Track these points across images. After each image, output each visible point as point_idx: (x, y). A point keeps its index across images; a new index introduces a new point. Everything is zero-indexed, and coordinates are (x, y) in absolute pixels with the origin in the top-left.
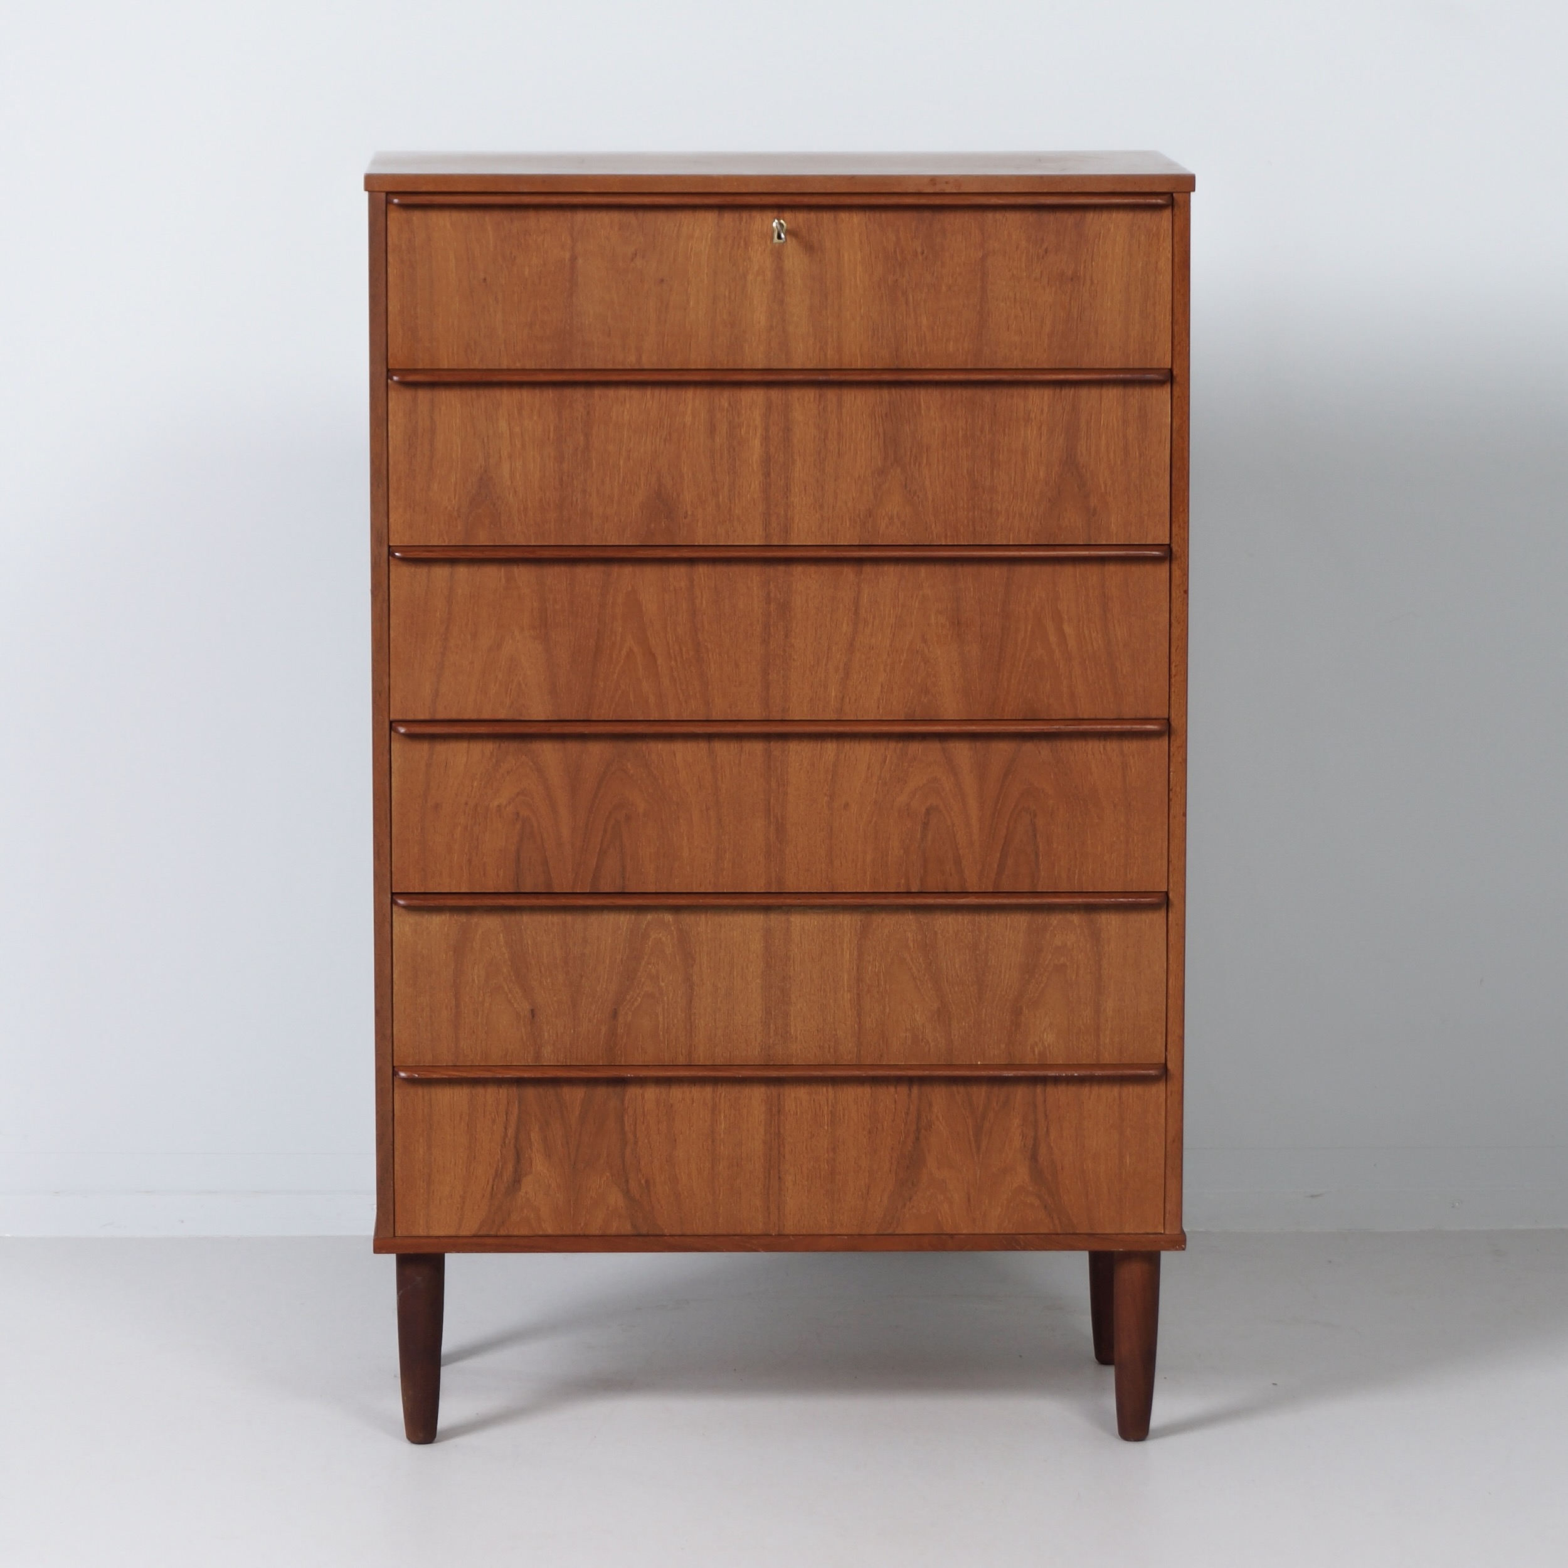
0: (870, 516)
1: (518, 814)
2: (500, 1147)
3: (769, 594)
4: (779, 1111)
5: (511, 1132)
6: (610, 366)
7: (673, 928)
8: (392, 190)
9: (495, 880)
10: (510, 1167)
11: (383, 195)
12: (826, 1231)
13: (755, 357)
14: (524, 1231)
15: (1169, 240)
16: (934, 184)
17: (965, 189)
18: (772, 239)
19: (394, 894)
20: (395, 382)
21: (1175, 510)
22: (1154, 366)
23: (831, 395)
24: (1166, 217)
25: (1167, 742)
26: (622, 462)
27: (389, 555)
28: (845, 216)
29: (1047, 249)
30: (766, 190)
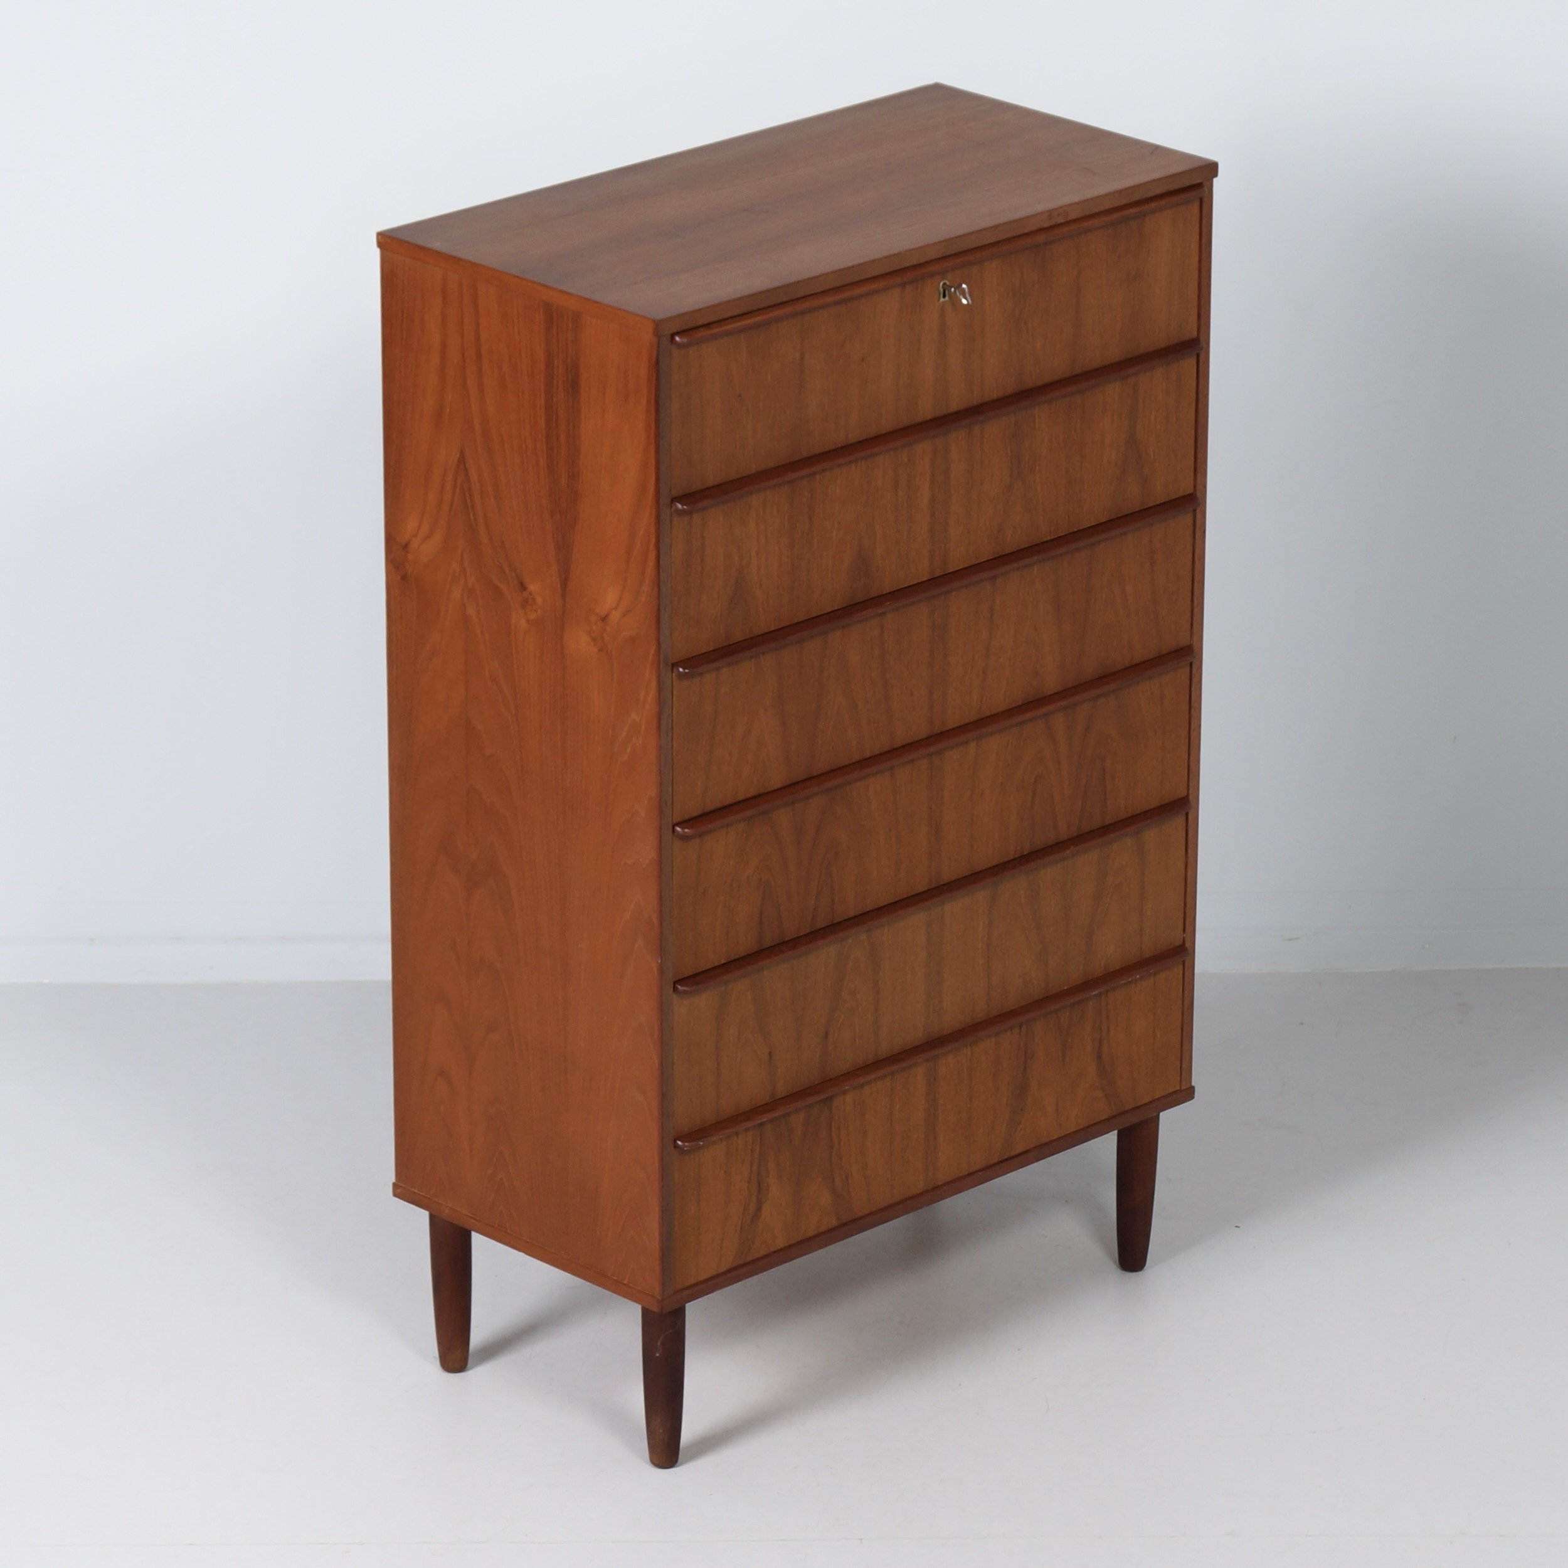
0: (1001, 531)
1: (761, 879)
2: (747, 1184)
3: (933, 622)
4: (935, 1079)
5: (755, 1167)
6: (827, 449)
7: (866, 944)
8: (675, 330)
9: (745, 943)
10: (754, 1201)
11: (669, 335)
12: (966, 1173)
13: (926, 409)
14: (763, 1252)
15: (1198, 223)
16: (1050, 219)
17: (1070, 218)
18: (939, 299)
19: (675, 983)
20: (677, 510)
21: (1198, 461)
22: (1187, 339)
23: (976, 429)
24: (1197, 205)
25: (1188, 668)
26: (834, 534)
27: (672, 672)
28: (987, 264)
29: (1119, 254)
30: (938, 256)
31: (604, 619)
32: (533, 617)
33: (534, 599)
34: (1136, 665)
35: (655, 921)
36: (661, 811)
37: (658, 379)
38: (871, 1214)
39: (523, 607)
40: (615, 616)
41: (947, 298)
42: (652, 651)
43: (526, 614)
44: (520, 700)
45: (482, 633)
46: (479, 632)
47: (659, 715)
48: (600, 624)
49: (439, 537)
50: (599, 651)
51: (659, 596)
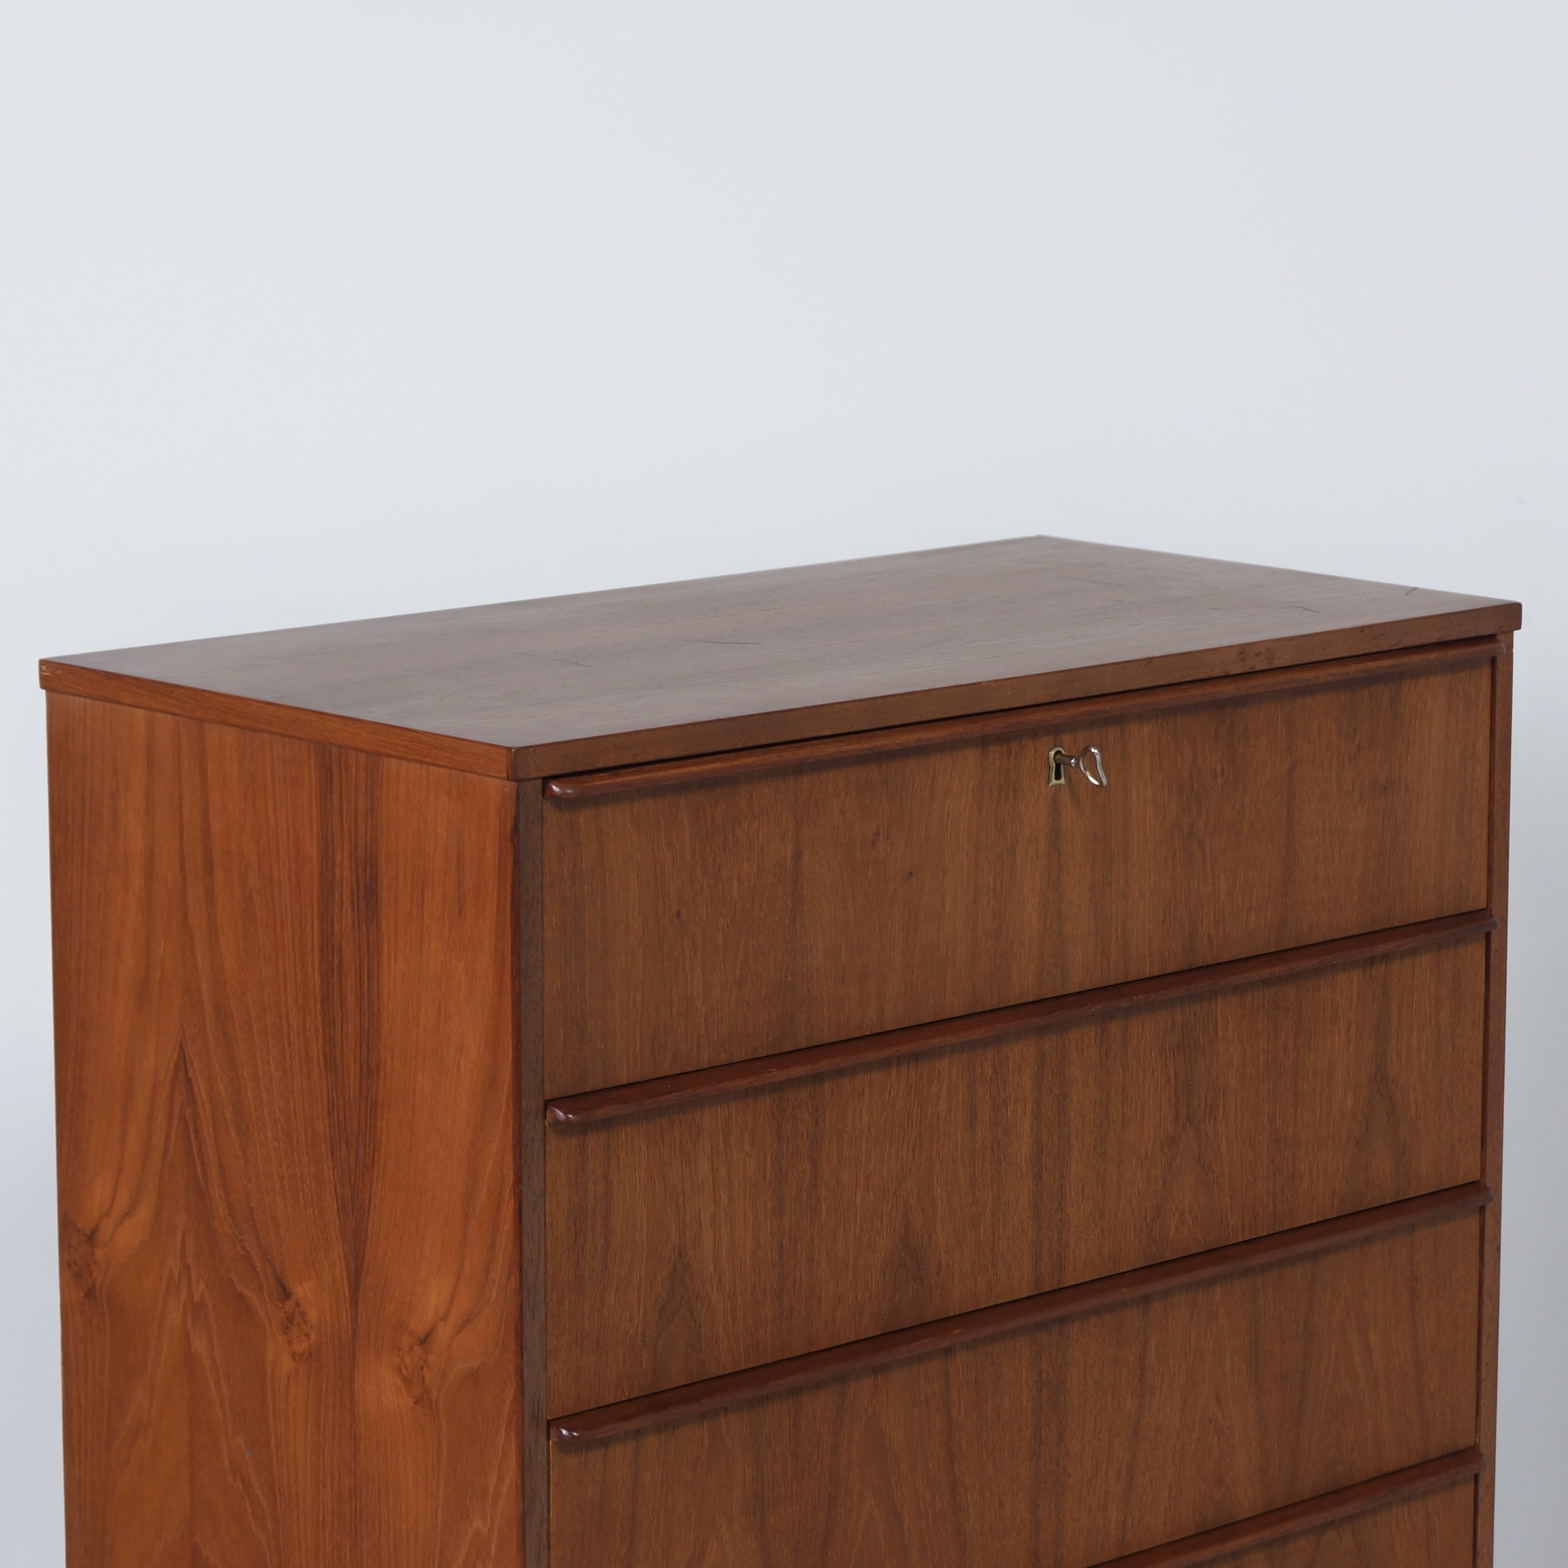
0: (1158, 1218)
3: (1040, 1375)
6: (844, 1036)
8: (550, 773)
11: (539, 782)
13: (1023, 984)
15: (1488, 707)
16: (1243, 660)
17: (1278, 663)
18: (1049, 781)
20: (556, 1121)
21: (1489, 1126)
22: (1470, 909)
23: (1115, 1028)
24: (1486, 672)
25: (1472, 1484)
26: (859, 1198)
27: (548, 1438)
28: (1133, 727)
29: (1359, 744)
30: (1047, 700)
31: (425, 1341)
32: (301, 1347)
33: (303, 1314)
34: (1388, 1475)
37: (516, 863)
39: (286, 1330)
40: (444, 1332)
41: (1062, 781)
42: (509, 1396)
43: (290, 1342)
44: (281, 1506)
45: (218, 1384)
46: (212, 1384)
47: (523, 1519)
48: (418, 1350)
49: (144, 1213)
50: (416, 1403)
51: (521, 1287)
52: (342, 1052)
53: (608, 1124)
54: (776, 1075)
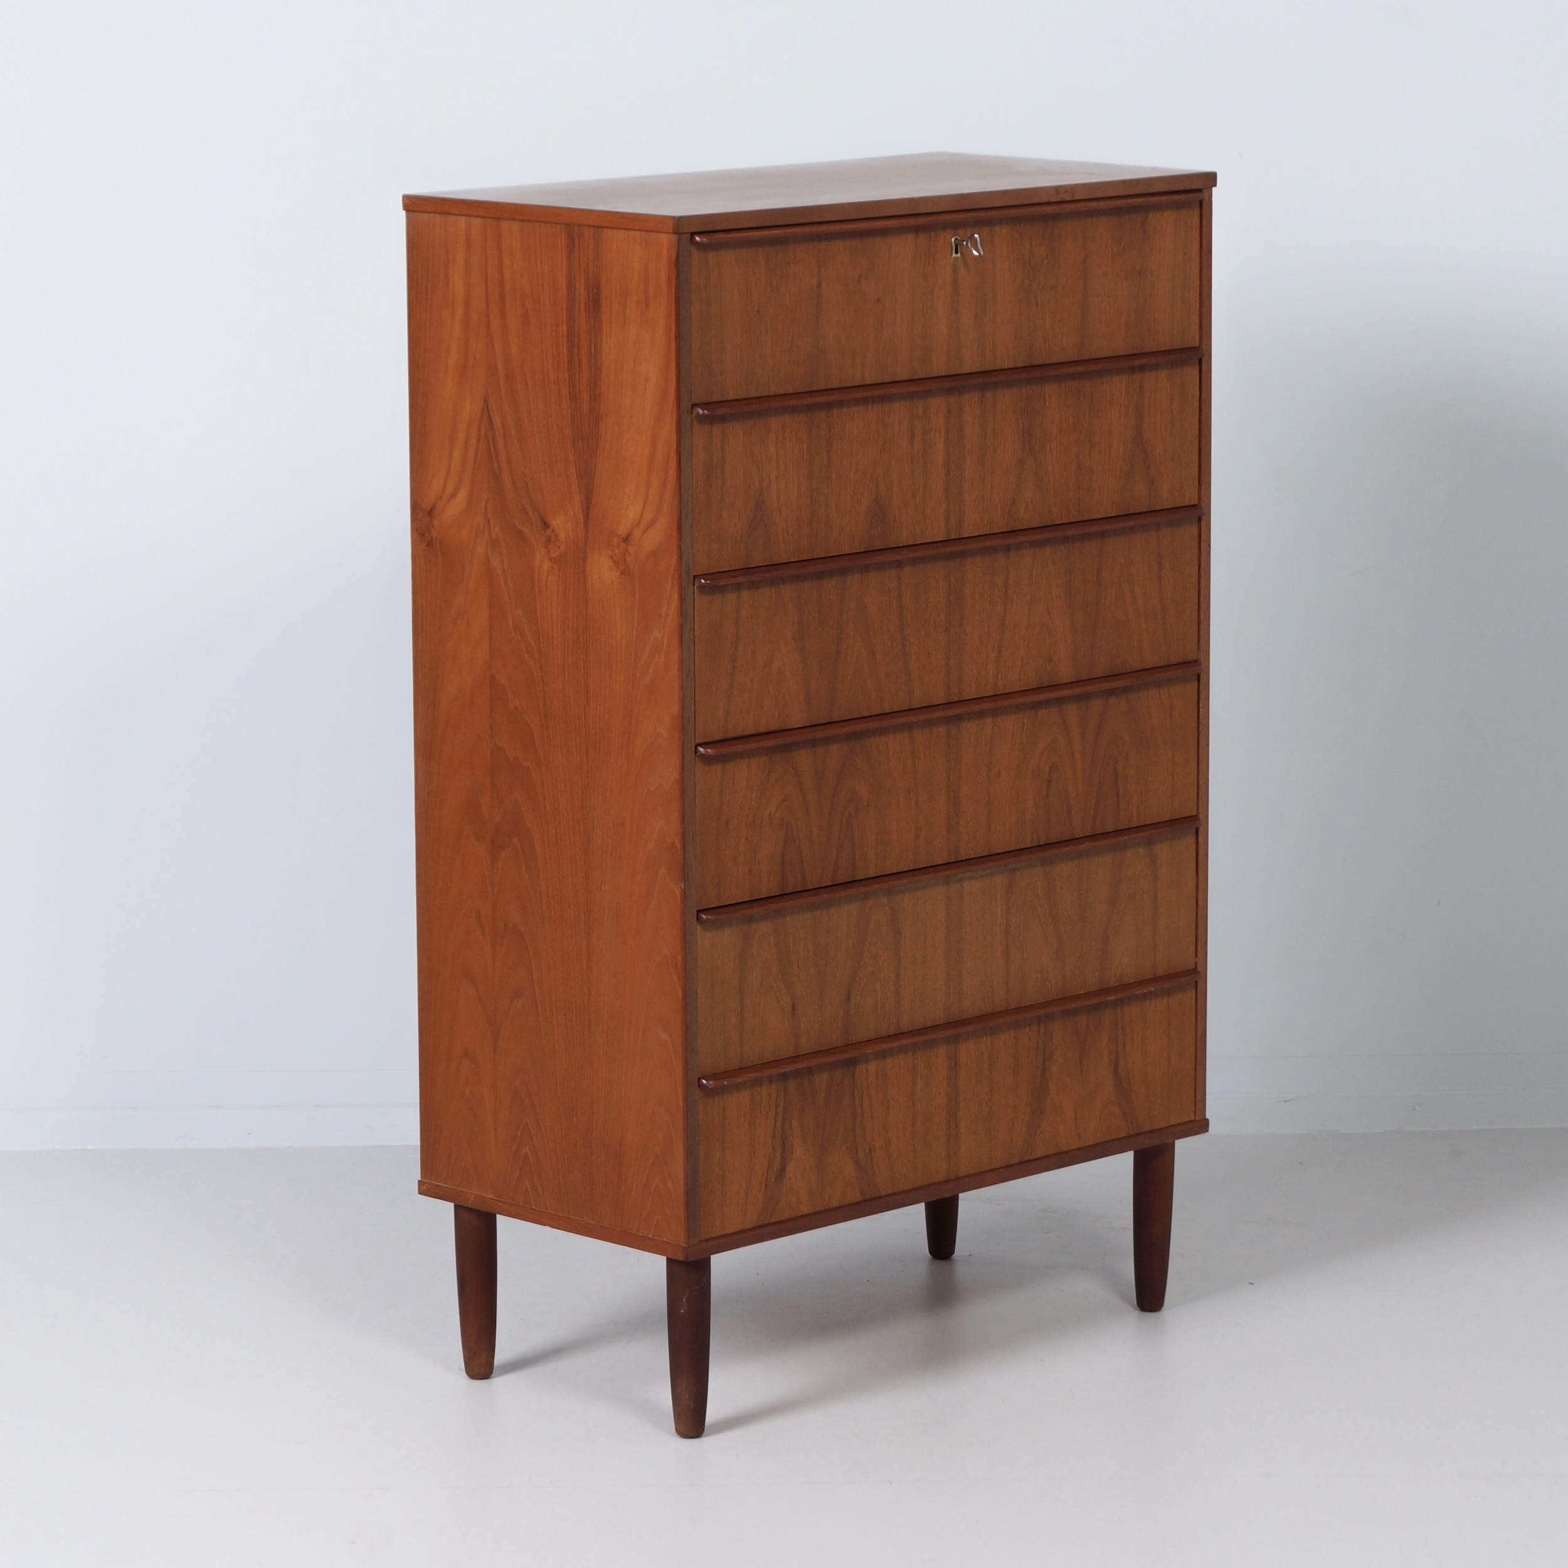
0: (1014, 505)
1: (783, 819)
2: (771, 1140)
3: (950, 585)
4: (956, 1063)
5: (779, 1123)
6: (843, 385)
7: (887, 908)
8: (694, 230)
9: (767, 884)
10: (778, 1158)
11: (689, 235)
12: (987, 1168)
13: (940, 366)
14: (787, 1216)
15: (1198, 230)
16: (1058, 194)
18: (951, 254)
19: (699, 912)
20: (698, 415)
21: (1202, 473)
22: (1189, 346)
23: (989, 395)
24: (1197, 211)
25: (1196, 682)
26: (852, 474)
27: (694, 585)
28: (997, 229)
29: (1124, 247)
30: (950, 209)
31: (626, 539)
32: (555, 555)
33: (556, 536)
34: (1148, 669)
35: (678, 846)
36: (683, 729)
37: (678, 279)
38: (895, 1194)
39: (546, 546)
40: (637, 533)
41: (959, 255)
42: (674, 561)
43: (548, 553)
44: (543, 643)
45: (506, 582)
46: (502, 582)
47: (681, 627)
48: (622, 545)
49: (463, 493)
50: (621, 574)
51: (680, 502)
52: (579, 390)
53: (723, 419)
54: (810, 400)
